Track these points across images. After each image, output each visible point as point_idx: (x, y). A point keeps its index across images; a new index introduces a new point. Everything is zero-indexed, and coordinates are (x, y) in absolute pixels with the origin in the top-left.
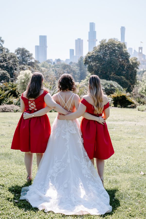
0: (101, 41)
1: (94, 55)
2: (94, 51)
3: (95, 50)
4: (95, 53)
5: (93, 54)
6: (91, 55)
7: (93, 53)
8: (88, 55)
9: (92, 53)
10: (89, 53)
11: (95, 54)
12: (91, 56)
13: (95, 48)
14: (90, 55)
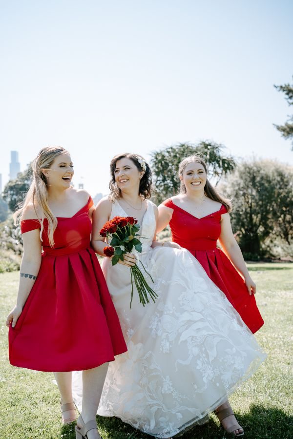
0: (29, 163)
1: (18, 185)
2: (18, 178)
3: (20, 177)
4: (21, 181)
5: (17, 183)
6: (14, 184)
7: (17, 181)
8: (10, 184)
9: (15, 181)
10: (10, 182)
11: (19, 183)
12: (14, 186)
13: (19, 174)
14: (12, 184)
